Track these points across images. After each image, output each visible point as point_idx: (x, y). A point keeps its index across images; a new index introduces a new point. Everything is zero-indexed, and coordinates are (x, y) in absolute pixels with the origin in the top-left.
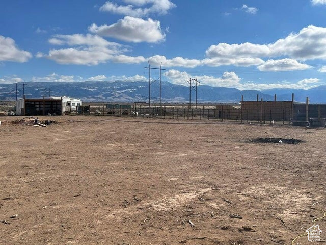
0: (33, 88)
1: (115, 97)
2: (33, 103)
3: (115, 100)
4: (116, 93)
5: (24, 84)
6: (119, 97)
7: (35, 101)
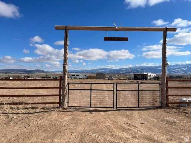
0: (137, 69)
1: (175, 72)
2: (136, 75)
3: (175, 74)
4: (176, 70)
5: (133, 68)
6: (177, 72)
7: (137, 75)
